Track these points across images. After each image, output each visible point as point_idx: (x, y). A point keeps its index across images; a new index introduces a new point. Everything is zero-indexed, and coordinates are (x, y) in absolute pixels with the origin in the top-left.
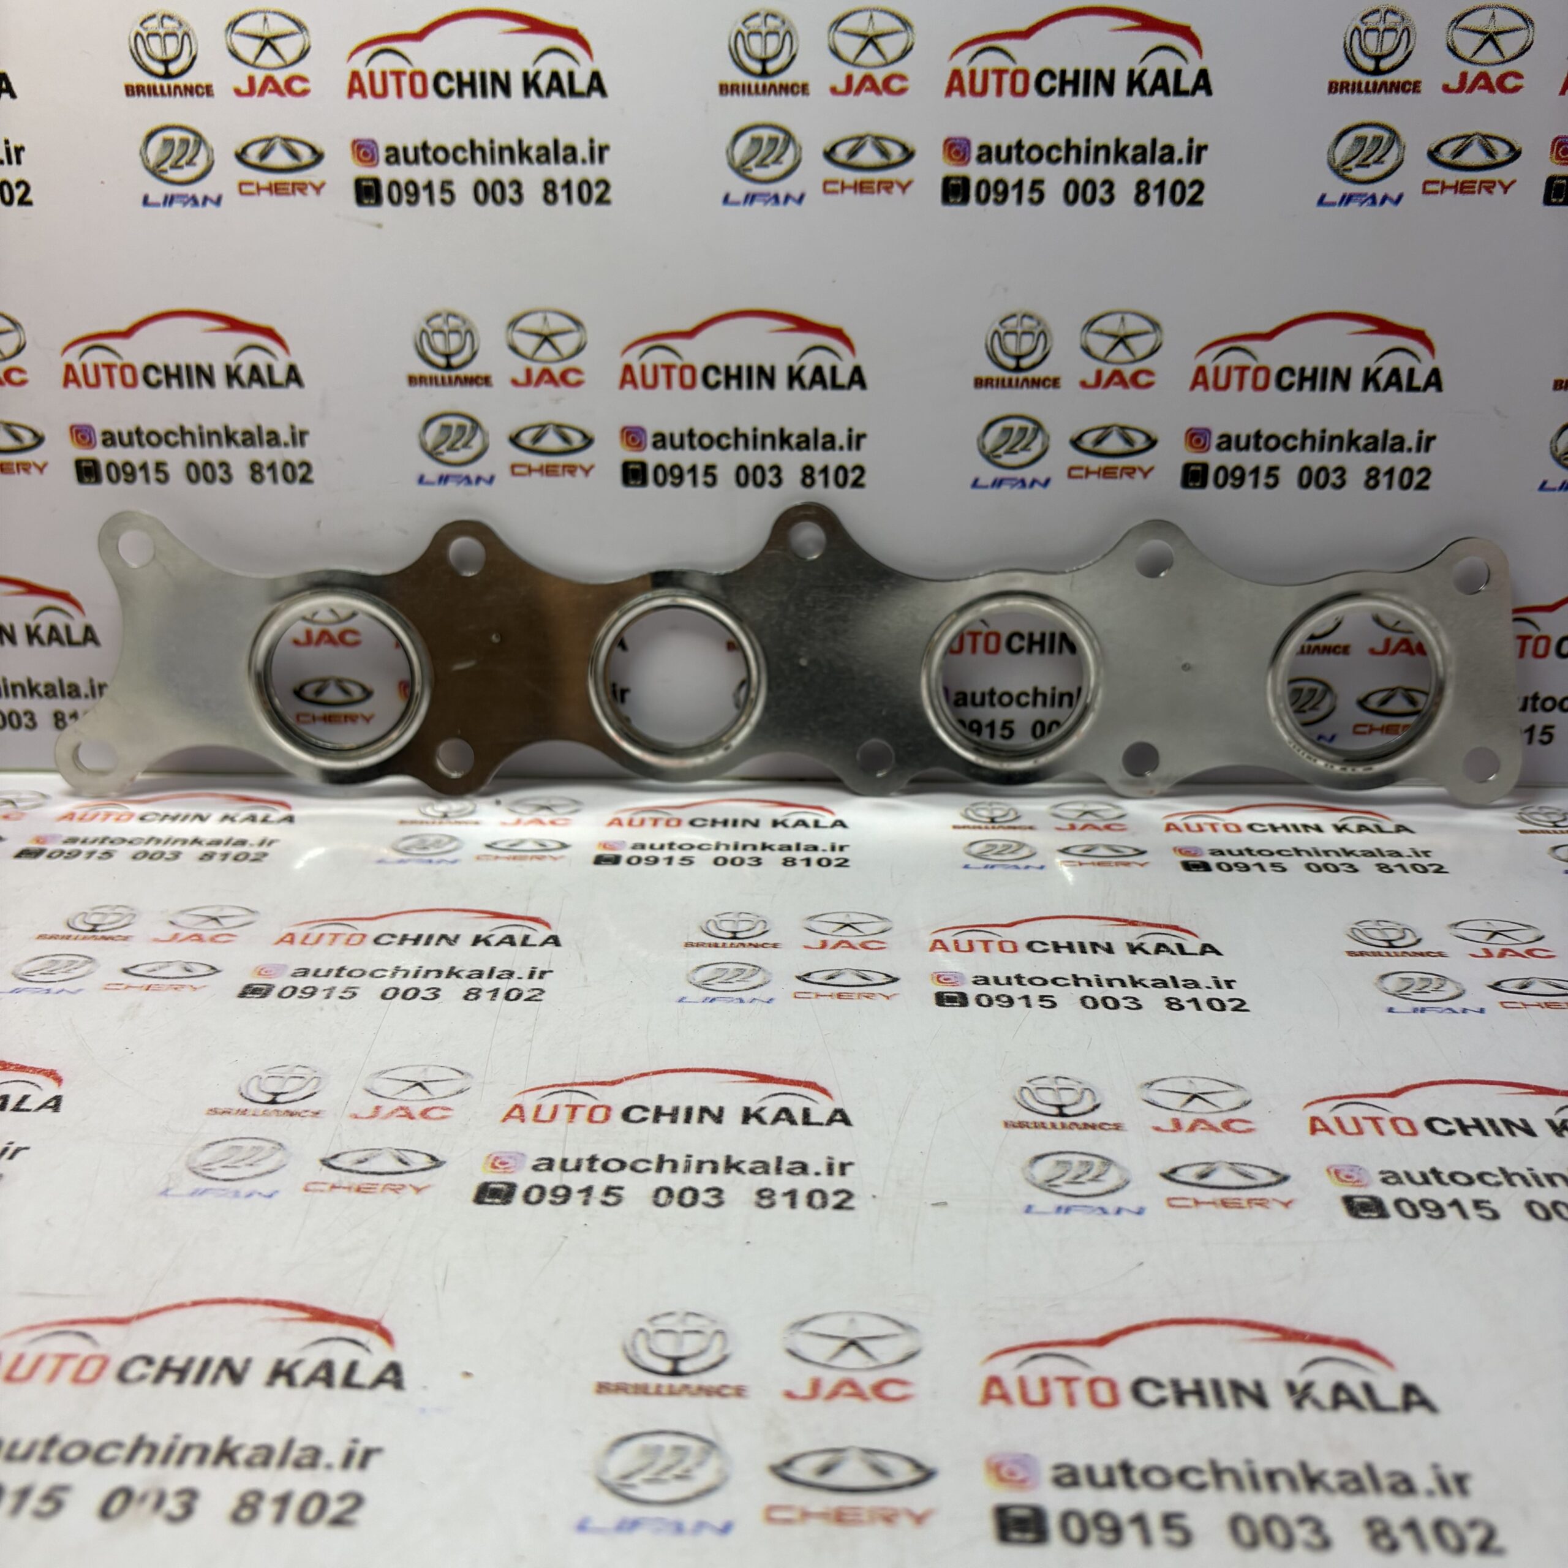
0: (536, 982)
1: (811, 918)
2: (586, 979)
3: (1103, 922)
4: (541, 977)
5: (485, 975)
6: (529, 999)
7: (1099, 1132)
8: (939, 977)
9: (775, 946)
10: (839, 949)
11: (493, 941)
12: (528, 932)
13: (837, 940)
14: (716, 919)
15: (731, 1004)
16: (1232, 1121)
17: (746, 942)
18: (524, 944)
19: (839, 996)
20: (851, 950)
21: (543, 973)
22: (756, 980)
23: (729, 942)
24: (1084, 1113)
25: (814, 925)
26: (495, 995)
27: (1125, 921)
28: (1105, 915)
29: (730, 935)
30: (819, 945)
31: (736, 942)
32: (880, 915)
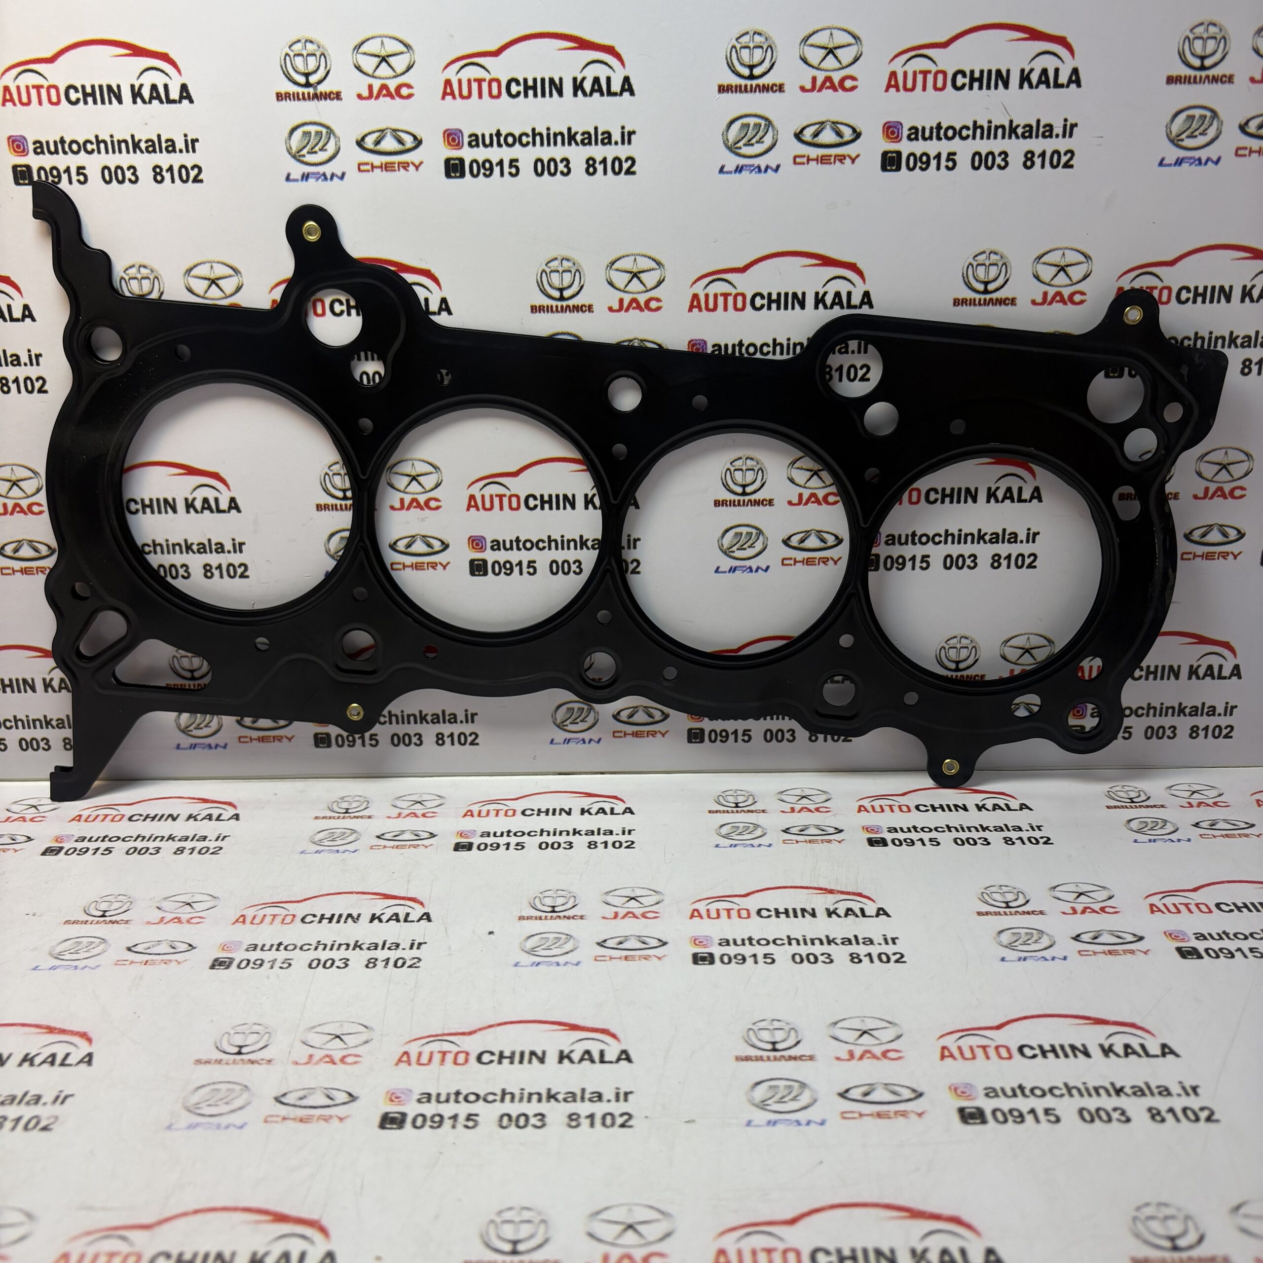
0: (415, 953)
1: (607, 893)
2: (450, 948)
3: (810, 891)
4: (418, 948)
5: (380, 947)
6: (410, 967)
7: (799, 1063)
8: (695, 940)
9: (582, 917)
10: (626, 919)
11: (384, 918)
12: (409, 910)
13: (625, 911)
14: (541, 896)
15: (551, 967)
16: (888, 1051)
17: (562, 914)
18: (406, 921)
19: (626, 958)
20: (635, 919)
21: (420, 944)
22: (568, 947)
23: (550, 915)
24: (789, 1048)
25: (610, 899)
26: (387, 964)
27: (826, 890)
28: (811, 885)
29: (550, 909)
30: (612, 916)
31: (554, 915)
32: (656, 889)
